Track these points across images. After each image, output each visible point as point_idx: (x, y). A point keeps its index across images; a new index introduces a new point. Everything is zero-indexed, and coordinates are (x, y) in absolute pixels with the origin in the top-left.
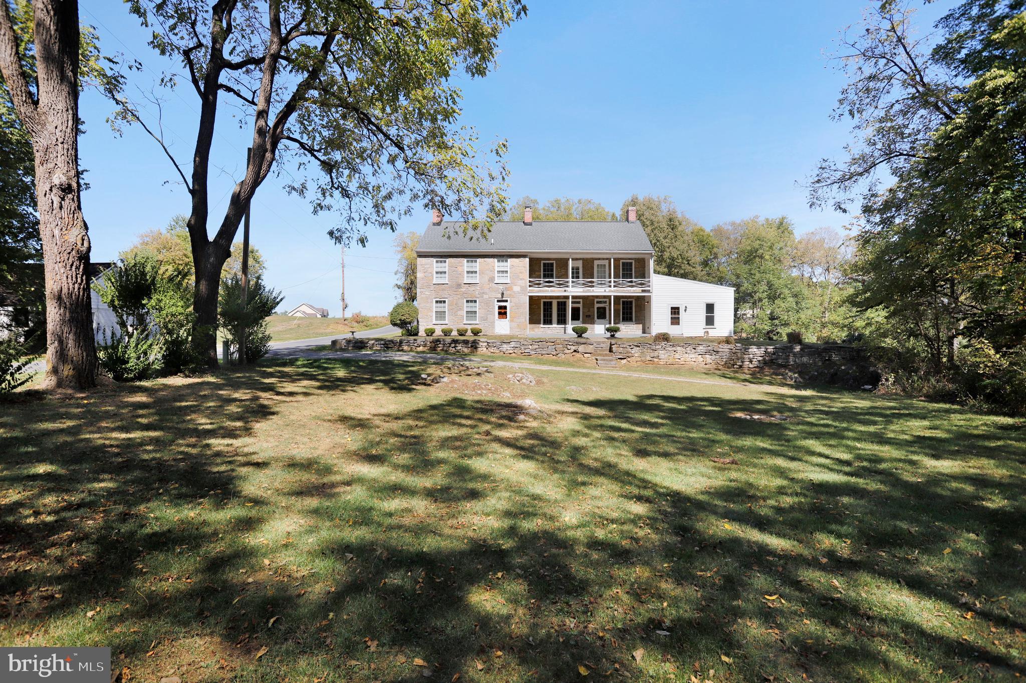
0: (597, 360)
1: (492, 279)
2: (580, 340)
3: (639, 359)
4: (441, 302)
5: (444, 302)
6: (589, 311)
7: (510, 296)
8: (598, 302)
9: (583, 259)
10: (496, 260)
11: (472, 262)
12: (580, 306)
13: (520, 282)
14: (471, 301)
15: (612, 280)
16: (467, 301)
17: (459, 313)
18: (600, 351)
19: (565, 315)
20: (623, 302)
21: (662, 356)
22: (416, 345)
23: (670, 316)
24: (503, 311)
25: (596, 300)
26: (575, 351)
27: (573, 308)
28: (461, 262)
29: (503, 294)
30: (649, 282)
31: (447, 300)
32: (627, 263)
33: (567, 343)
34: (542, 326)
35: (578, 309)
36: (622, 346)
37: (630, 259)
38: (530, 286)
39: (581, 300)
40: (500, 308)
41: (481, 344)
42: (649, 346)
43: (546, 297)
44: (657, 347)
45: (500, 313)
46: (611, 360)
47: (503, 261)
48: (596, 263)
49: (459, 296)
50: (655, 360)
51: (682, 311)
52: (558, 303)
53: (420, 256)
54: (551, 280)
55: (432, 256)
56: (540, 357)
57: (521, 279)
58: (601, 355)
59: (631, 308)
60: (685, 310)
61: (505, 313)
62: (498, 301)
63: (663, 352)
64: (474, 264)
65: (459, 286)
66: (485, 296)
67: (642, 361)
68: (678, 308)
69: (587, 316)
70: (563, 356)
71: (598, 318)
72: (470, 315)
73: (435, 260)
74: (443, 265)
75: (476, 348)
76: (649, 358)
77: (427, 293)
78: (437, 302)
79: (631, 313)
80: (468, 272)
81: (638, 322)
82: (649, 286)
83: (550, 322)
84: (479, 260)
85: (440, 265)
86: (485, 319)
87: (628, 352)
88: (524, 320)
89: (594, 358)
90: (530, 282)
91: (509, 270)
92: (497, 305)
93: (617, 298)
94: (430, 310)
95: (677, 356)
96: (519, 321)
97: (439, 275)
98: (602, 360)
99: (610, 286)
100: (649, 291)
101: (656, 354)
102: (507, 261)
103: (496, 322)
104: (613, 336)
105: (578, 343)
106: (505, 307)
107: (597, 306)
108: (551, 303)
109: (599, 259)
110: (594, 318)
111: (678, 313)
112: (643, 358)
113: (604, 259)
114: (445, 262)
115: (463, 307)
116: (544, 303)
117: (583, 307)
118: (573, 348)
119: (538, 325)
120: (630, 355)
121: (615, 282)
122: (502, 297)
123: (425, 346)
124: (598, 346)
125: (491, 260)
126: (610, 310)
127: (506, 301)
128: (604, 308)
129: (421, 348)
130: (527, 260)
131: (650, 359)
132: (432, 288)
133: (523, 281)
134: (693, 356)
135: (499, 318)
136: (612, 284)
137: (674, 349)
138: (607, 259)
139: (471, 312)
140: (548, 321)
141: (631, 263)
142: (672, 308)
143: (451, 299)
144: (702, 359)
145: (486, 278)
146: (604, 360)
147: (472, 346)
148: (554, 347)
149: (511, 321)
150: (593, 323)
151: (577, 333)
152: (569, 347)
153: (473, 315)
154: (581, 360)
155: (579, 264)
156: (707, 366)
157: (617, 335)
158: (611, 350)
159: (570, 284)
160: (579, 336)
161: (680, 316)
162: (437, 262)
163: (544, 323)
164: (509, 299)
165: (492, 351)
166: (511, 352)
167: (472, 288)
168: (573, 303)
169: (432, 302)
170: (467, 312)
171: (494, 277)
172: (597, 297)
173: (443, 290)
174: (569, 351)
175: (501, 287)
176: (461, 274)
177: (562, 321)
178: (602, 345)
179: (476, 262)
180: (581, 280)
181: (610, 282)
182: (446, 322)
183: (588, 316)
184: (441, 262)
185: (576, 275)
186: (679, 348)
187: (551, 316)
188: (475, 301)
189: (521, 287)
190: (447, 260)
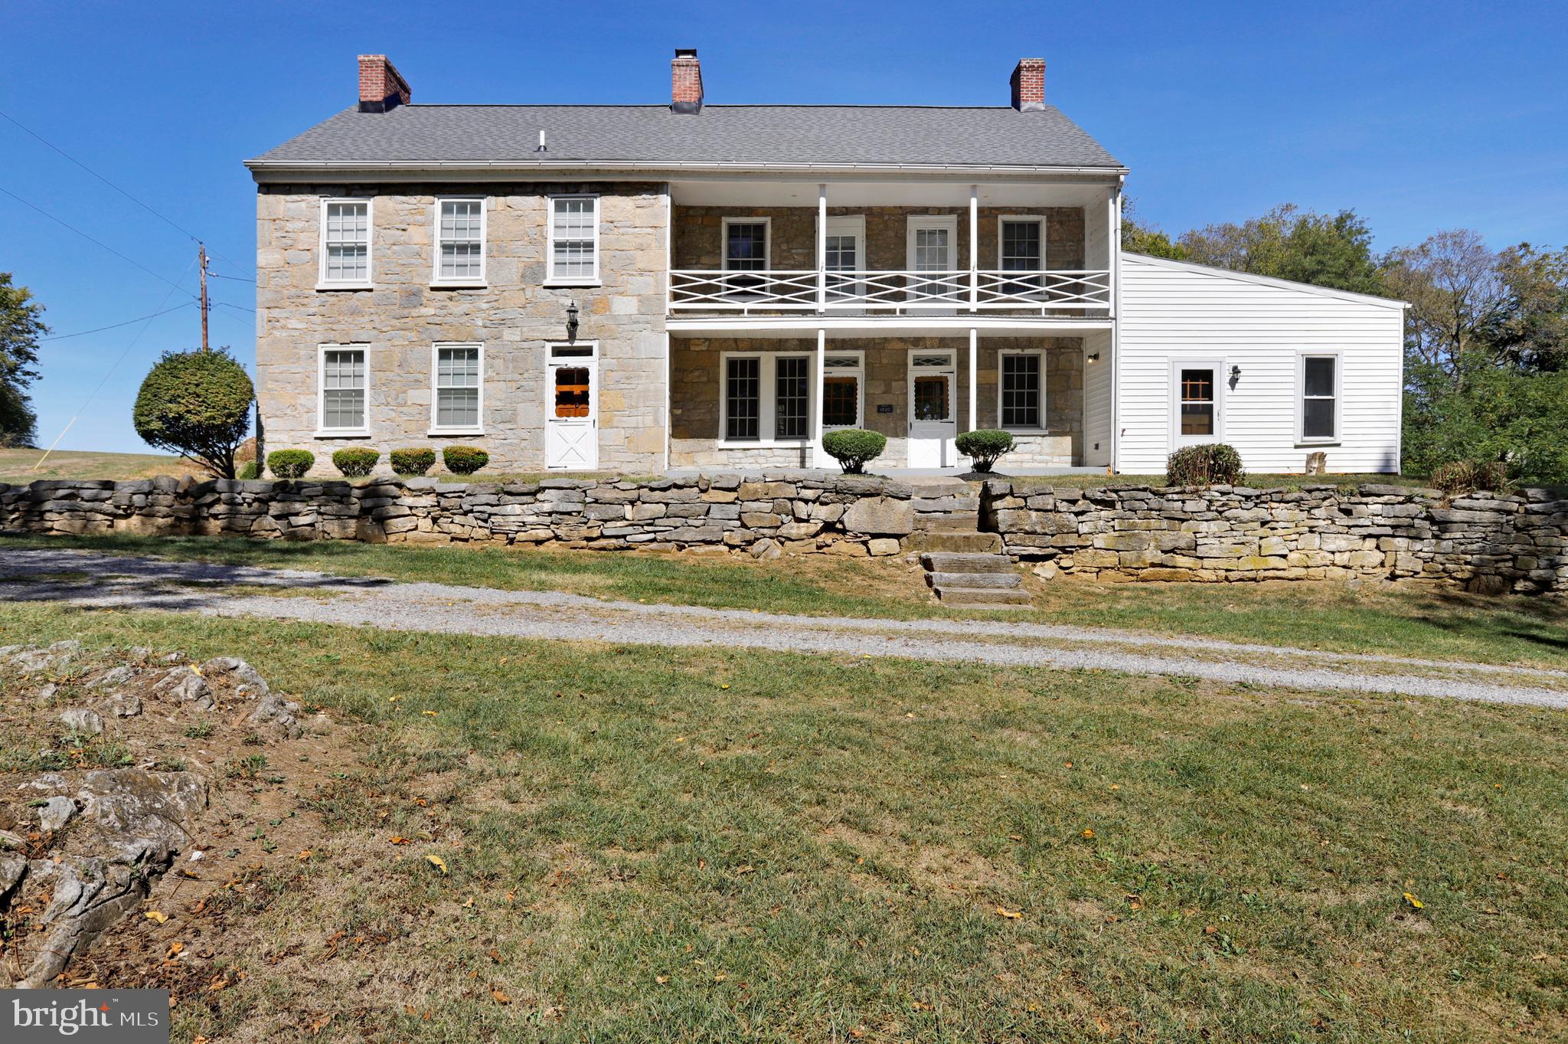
0: (927, 564)
1: (533, 273)
2: (852, 480)
3: (1111, 559)
4: (345, 357)
5: (359, 356)
6: (888, 391)
7: (600, 332)
8: (918, 362)
9: (869, 212)
10: (550, 203)
11: (462, 209)
12: (858, 373)
13: (638, 283)
14: (459, 354)
15: (974, 273)
16: (444, 354)
17: (414, 395)
18: (942, 524)
19: (804, 407)
20: (1008, 361)
21: (1210, 547)
22: (108, 506)
23: (1179, 402)
24: (577, 389)
25: (912, 353)
26: (828, 527)
27: (829, 384)
28: (420, 212)
29: (573, 325)
30: (1104, 280)
31: (367, 350)
32: (1021, 225)
33: (791, 491)
34: (722, 443)
35: (850, 386)
36: (1037, 502)
37: (1030, 211)
38: (676, 297)
39: (860, 354)
40: (563, 376)
41: (408, 500)
42: (1154, 502)
43: (735, 341)
44: (1190, 506)
45: (563, 399)
46: (992, 568)
47: (575, 208)
48: (914, 223)
49: (413, 336)
50: (1181, 560)
51: (1220, 383)
52: (781, 364)
53: (267, 188)
54: (753, 273)
55: (313, 189)
56: (672, 555)
57: (642, 272)
58: (944, 543)
59: (1034, 382)
60: (1233, 382)
61: (584, 398)
62: (558, 352)
63: (1213, 527)
64: (467, 219)
65: (413, 297)
66: (510, 335)
67: (1120, 567)
68: (1208, 375)
69: (881, 409)
70: (777, 551)
71: (920, 415)
72: (452, 404)
73: (323, 203)
74: (352, 221)
75: (382, 520)
76: (1152, 554)
77: (294, 323)
78: (331, 356)
79: (1034, 399)
80: (447, 248)
81: (1057, 428)
82: (1105, 297)
83: (753, 433)
84: (486, 203)
85: (339, 221)
86: (505, 417)
87: (1063, 530)
88: (649, 420)
89: (912, 556)
90: (676, 280)
91: (596, 238)
92: (552, 365)
93: (988, 344)
94: (306, 385)
95: (1274, 543)
96: (632, 422)
97: (340, 260)
98: (949, 567)
99: (965, 297)
100: (1103, 314)
101: (1183, 535)
102: (589, 208)
103: (549, 426)
104: (983, 469)
105: (842, 494)
106: (582, 376)
107: (914, 373)
108: (755, 364)
109: (925, 211)
110: (904, 416)
111: (1208, 393)
112: (1129, 556)
113: (940, 211)
114: (362, 210)
115: (427, 375)
116: (732, 364)
117: (870, 375)
118: (822, 513)
119: (705, 443)
120: (1072, 541)
121: (981, 280)
122: (572, 337)
123: (148, 512)
124: (930, 505)
125: (533, 201)
126: (963, 387)
127: (587, 352)
128: (941, 383)
129: (135, 520)
130: (665, 200)
131: (1160, 557)
132: (315, 303)
133: (649, 279)
134: (1341, 543)
135: (560, 413)
136: (974, 288)
137: (1262, 513)
138: (951, 210)
139: (459, 393)
140: (744, 427)
141: (1035, 226)
142: (1187, 375)
143: (381, 346)
144: (1378, 556)
145: (513, 270)
146: (961, 566)
147: (365, 512)
148: (735, 510)
149: (605, 423)
150: (902, 432)
151: (842, 458)
152: (802, 510)
153: (465, 404)
154: (855, 569)
155: (856, 228)
156: (1398, 586)
157: (1002, 464)
158: (986, 521)
159: (822, 288)
160: (848, 471)
161: (1215, 403)
162: (333, 210)
163: (731, 435)
164: (595, 345)
165: (456, 529)
166: (543, 533)
167: (460, 305)
168: (828, 363)
169: (313, 358)
170: (443, 393)
171: (542, 266)
172: (918, 341)
173: (355, 312)
174: (804, 529)
175: (566, 300)
176: (422, 255)
177: (793, 426)
178: (946, 502)
179: (476, 209)
180: (861, 275)
181: (965, 281)
182: (366, 429)
183: (885, 409)
184: (348, 210)
185: (842, 254)
186: (1281, 512)
187: (754, 408)
188: (473, 354)
189: (643, 300)
190: (372, 203)
